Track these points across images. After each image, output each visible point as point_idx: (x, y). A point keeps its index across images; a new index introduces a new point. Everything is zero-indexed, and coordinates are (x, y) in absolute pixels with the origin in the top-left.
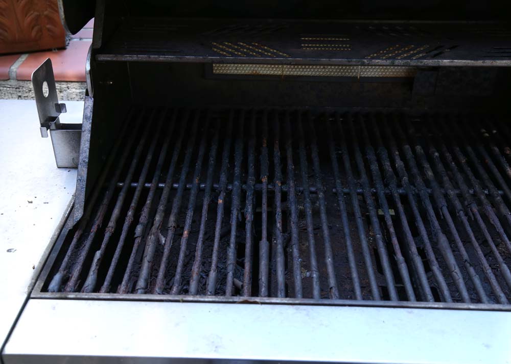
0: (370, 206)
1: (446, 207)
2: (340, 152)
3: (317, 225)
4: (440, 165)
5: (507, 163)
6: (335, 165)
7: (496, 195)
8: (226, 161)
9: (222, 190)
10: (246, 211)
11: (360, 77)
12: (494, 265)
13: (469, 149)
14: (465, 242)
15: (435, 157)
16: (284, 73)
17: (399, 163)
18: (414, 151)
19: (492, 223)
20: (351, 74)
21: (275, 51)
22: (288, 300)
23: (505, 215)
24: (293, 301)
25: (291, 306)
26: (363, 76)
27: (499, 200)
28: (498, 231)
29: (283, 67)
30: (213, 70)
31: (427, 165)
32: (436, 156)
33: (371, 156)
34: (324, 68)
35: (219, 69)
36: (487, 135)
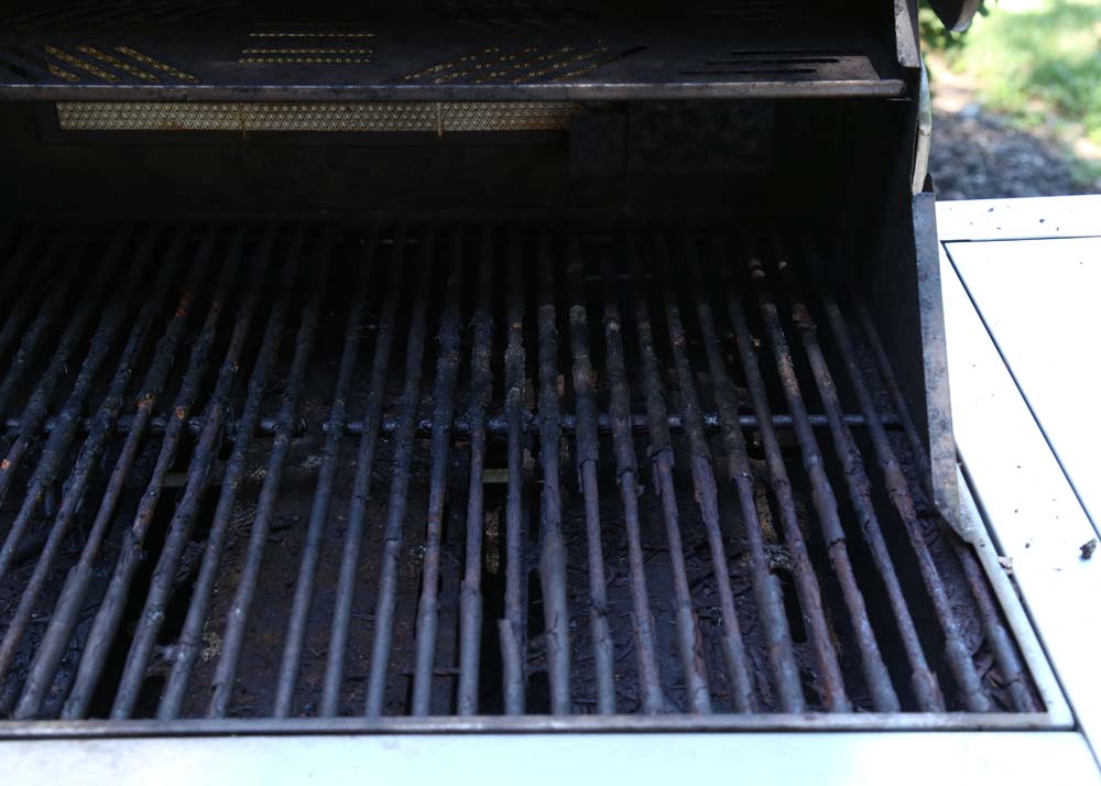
0: (397, 466)
1: (592, 463)
2: (372, 327)
3: (287, 518)
4: (614, 353)
5: (787, 344)
6: (348, 359)
7: (728, 428)
8: (60, 359)
9: (18, 436)
10: (67, 489)
11: (443, 132)
12: (709, 608)
13: (704, 310)
14: (651, 550)
15: (608, 333)
16: (248, 124)
17: (514, 352)
18: (562, 319)
19: (698, 500)
20: (419, 124)
21: (166, 67)
22: (77, 727)
23: (734, 480)
24: (89, 727)
25: (76, 743)
26: (451, 129)
27: (732, 439)
28: (704, 520)
29: (240, 111)
30: (58, 121)
31: (581, 356)
32: (613, 332)
33: (449, 338)
34: (348, 110)
35: (74, 118)
36: (760, 273)
